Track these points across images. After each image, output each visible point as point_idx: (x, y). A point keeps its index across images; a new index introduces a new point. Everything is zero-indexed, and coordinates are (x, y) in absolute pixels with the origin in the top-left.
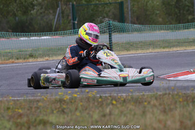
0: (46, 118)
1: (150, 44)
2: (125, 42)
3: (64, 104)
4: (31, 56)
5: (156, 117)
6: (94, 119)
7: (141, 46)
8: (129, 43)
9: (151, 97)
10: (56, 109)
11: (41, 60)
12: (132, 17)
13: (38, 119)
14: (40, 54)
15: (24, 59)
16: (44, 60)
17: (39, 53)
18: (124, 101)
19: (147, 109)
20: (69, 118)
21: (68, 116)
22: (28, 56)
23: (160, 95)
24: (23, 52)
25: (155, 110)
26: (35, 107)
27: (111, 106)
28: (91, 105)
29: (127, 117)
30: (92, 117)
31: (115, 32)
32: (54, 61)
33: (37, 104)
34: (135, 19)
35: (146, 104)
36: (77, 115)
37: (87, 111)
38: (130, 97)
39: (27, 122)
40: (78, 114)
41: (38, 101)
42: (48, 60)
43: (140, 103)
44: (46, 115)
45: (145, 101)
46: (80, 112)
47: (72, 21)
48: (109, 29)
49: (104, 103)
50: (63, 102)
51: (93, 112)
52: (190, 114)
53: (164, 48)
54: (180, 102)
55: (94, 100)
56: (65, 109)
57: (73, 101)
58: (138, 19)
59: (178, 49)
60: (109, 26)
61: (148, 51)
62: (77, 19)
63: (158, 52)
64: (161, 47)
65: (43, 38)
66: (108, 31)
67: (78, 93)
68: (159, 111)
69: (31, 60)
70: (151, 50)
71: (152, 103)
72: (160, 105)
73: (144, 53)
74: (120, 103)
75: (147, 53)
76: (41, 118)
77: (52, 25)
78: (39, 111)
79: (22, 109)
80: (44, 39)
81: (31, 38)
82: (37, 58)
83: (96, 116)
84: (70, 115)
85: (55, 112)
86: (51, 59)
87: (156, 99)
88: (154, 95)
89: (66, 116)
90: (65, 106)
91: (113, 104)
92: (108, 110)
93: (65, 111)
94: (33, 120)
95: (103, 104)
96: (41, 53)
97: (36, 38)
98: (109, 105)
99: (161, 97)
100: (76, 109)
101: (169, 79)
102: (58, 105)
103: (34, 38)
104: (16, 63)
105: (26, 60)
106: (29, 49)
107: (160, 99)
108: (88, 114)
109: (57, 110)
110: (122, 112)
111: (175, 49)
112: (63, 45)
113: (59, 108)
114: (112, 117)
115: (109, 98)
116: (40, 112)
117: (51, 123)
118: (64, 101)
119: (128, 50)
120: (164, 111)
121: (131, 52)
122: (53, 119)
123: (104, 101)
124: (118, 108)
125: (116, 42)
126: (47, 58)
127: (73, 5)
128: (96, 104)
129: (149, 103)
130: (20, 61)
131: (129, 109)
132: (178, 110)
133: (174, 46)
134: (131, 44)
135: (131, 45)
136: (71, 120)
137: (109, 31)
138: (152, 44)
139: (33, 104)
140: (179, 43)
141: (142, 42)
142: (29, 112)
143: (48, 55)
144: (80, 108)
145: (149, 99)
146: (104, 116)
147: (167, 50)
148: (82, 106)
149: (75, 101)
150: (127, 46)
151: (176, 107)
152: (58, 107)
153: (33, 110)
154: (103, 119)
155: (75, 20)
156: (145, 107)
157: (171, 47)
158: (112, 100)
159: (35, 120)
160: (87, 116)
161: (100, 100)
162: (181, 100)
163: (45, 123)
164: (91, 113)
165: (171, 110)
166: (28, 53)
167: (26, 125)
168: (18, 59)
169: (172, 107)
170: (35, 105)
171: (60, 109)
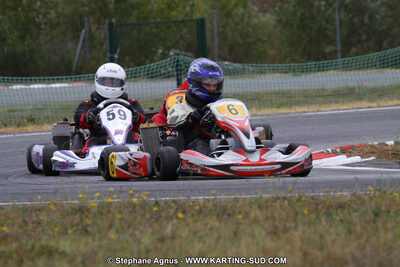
0: (52, 243)
1: (253, 100)
3: (87, 217)
4: (31, 120)
5: (258, 244)
6: (142, 246)
9: (251, 205)
10: (72, 226)
12: (220, 48)
13: (37, 245)
14: (48, 117)
15: (19, 126)
18: (200, 211)
19: (242, 227)
20: (96, 243)
21: (94, 240)
22: (25, 120)
23: (267, 201)
24: (16, 113)
25: (257, 229)
26: (34, 222)
27: (175, 221)
28: (138, 218)
29: (204, 242)
30: (139, 242)
33: (37, 216)
34: (227, 52)
35: (240, 217)
36: (110, 239)
37: (130, 231)
38: (211, 205)
39: (16, 252)
40: (113, 236)
41: (39, 210)
43: (229, 215)
44: (54, 237)
45: (240, 213)
46: (117, 231)
47: (108, 54)
48: (177, 70)
49: (164, 215)
50: (86, 213)
51: (142, 232)
52: (322, 236)
53: (278, 107)
55: (143, 208)
56: (88, 225)
57: (104, 212)
58: (231, 49)
59: (306, 109)
60: (177, 66)
62: (118, 50)
63: (267, 115)
65: (53, 85)
66: (175, 73)
67: (115, 196)
68: (263, 232)
69: (30, 127)
71: (252, 215)
72: (267, 219)
74: (193, 216)
76: (44, 242)
77: (70, 62)
78: (40, 229)
79: (8, 225)
80: (56, 88)
81: (32, 86)
82: (42, 124)
83: (146, 240)
84: (97, 236)
85: (70, 232)
87: (260, 207)
88: (256, 200)
89: (90, 240)
90: (88, 222)
91: (178, 218)
92: (169, 230)
93: (89, 229)
94: (30, 246)
95: (160, 216)
96: (50, 114)
97: (40, 86)
98: (172, 218)
99: (269, 204)
100: (110, 226)
102: (77, 219)
103: (36, 86)
106: (27, 107)
107: (267, 207)
108: (132, 235)
109: (74, 229)
110: (195, 233)
111: (299, 109)
113: (78, 225)
114: (177, 242)
115: (173, 204)
116: (43, 230)
117: (63, 254)
118: (88, 210)
120: (274, 233)
122: (65, 245)
123: (163, 210)
124: (187, 224)
127: (111, 24)
128: (148, 216)
129: (247, 214)
130: (10, 129)
131: (209, 226)
132: (300, 229)
133: (298, 103)
136: (100, 247)
137: (177, 75)
139: (30, 217)
140: (307, 97)
142: (21, 231)
144: (117, 224)
145: (247, 209)
146: (162, 240)
147: (284, 110)
148: (121, 219)
149: (109, 212)
151: (297, 225)
152: (76, 221)
153: (30, 227)
154: (159, 245)
155: (115, 53)
156: (238, 224)
157: (291, 106)
158: (177, 210)
159: (33, 246)
160: (130, 240)
161: (155, 209)
162: (305, 211)
163: (50, 253)
164: (137, 233)
165: (286, 230)
166: (25, 114)
167: (14, 256)
168: (6, 126)
169: (288, 225)
170: (34, 219)
171: (80, 227)
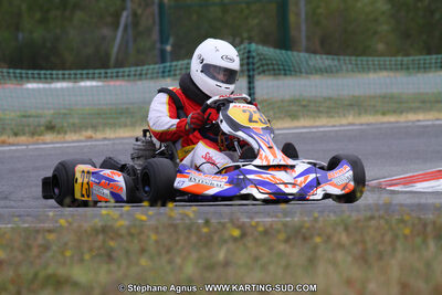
0: (62, 271)
1: (351, 105)
2: (287, 97)
3: (111, 238)
4: (51, 128)
5: (341, 273)
7: (329, 108)
8: (298, 101)
9: (335, 225)
10: (91, 250)
11: (75, 137)
12: (308, 38)
13: (42, 274)
14: (74, 124)
15: (33, 134)
16: (82, 138)
17: (71, 121)
18: (266, 233)
19: (320, 252)
20: (122, 271)
21: (119, 267)
22: (43, 128)
23: (357, 221)
24: (31, 119)
25: (340, 255)
26: (40, 246)
27: (230, 246)
28: (182, 242)
29: (267, 272)
31: (264, 71)
32: (106, 142)
33: (45, 238)
34: (317, 42)
35: (318, 240)
36: (140, 266)
39: (13, 282)
40: (144, 262)
41: (49, 231)
42: (91, 137)
43: (304, 238)
44: (65, 264)
45: (319, 235)
47: (158, 45)
48: (248, 64)
49: (216, 238)
50: (112, 235)
51: (185, 258)
52: (428, 265)
53: (384, 114)
54: (406, 237)
55: (189, 230)
56: (113, 250)
58: (323, 42)
59: (421, 116)
60: (248, 58)
61: (344, 121)
62: (171, 40)
63: (368, 124)
64: (376, 112)
67: (151, 213)
68: (350, 259)
69: (49, 137)
70: (351, 119)
71: (335, 239)
72: (355, 243)
73: (334, 126)
74: (256, 239)
75: (341, 125)
76: (50, 270)
77: (107, 55)
78: (49, 254)
80: (86, 87)
82: (65, 133)
83: (190, 270)
85: (87, 257)
86: (99, 135)
87: (346, 229)
88: (342, 220)
89: (113, 267)
90: (113, 244)
92: (221, 255)
93: (114, 254)
95: (212, 240)
96: (76, 121)
98: (226, 242)
99: (360, 224)
100: (143, 251)
101: (392, 188)
102: (99, 241)
104: (10, 144)
105: (36, 138)
106: (46, 112)
107: (356, 229)
108: (170, 261)
109: (94, 253)
111: (412, 117)
112: (132, 104)
113: (99, 249)
114: (231, 270)
117: (76, 284)
119: (294, 116)
120: (363, 259)
121: (303, 122)
122: (79, 274)
123: (215, 232)
124: (247, 249)
125: (265, 97)
126: (90, 133)
127: (162, 5)
129: (329, 238)
130: (23, 139)
131: (276, 251)
132: (400, 255)
133: (411, 110)
134: (304, 103)
135: (304, 106)
137: (249, 70)
138: (357, 105)
139: (36, 239)
140: (425, 103)
141: (330, 99)
142: (22, 257)
143: (95, 128)
144: (152, 249)
145: (329, 230)
146: (211, 267)
147: (392, 118)
148: (157, 242)
149: (141, 232)
150: (294, 108)
151: (394, 250)
152: (97, 244)
153: (35, 251)
154: (207, 274)
155: (167, 43)
156: (315, 248)
157: (401, 112)
159: (36, 275)
160: (168, 268)
161: (205, 230)
162: (407, 231)
163: (58, 282)
164: (178, 260)
165: (381, 257)
166: (43, 121)
167: (11, 287)
168: (16, 135)
171: (102, 251)
